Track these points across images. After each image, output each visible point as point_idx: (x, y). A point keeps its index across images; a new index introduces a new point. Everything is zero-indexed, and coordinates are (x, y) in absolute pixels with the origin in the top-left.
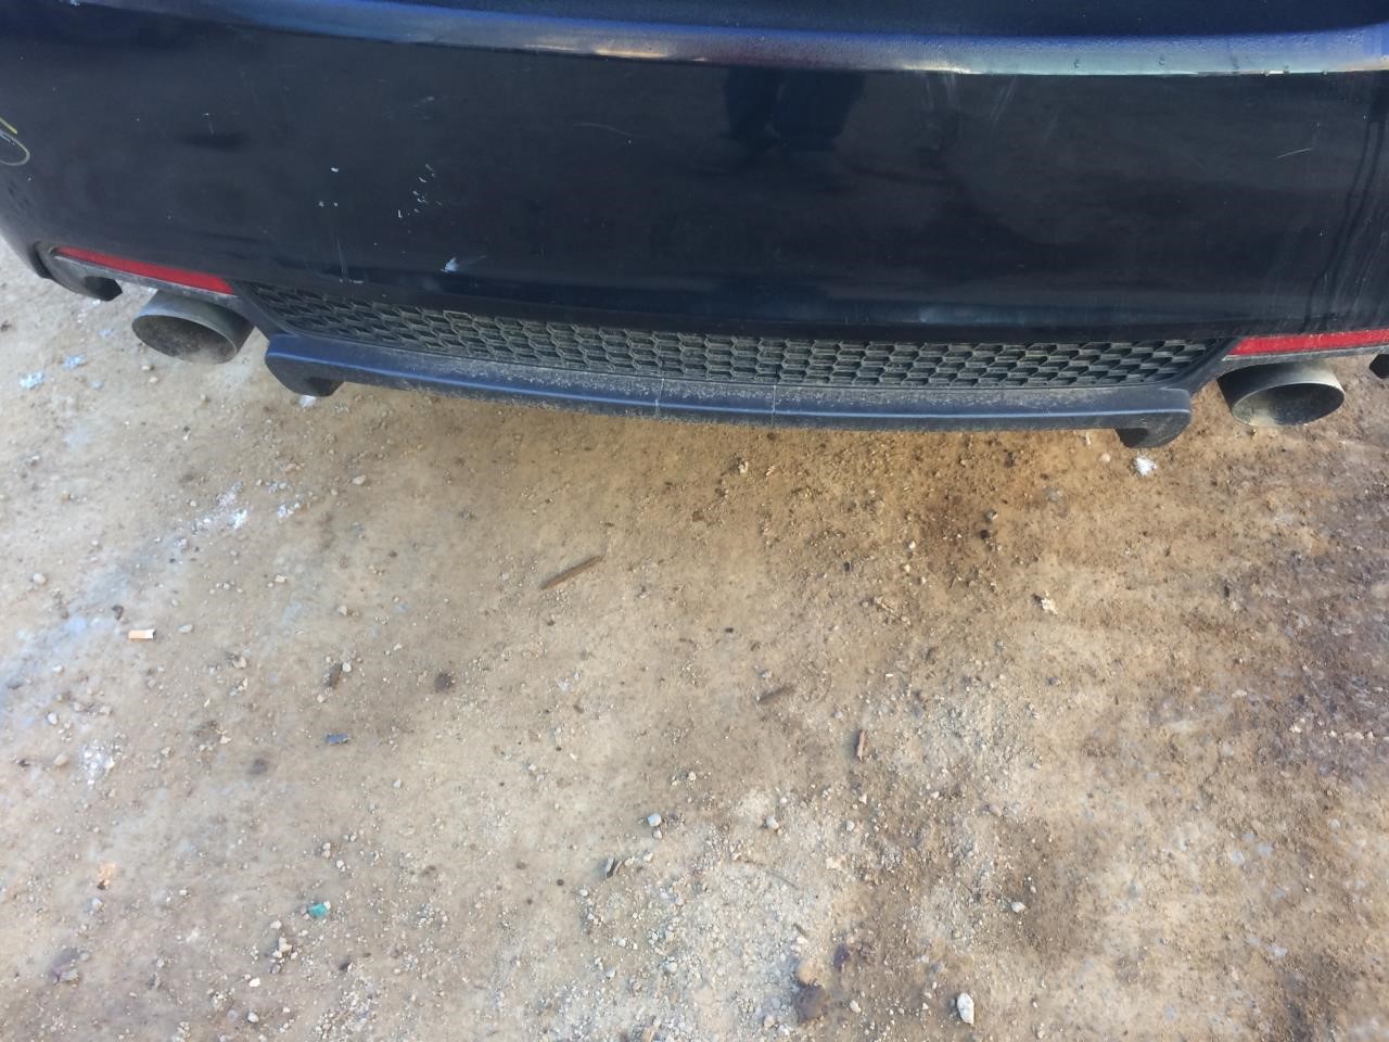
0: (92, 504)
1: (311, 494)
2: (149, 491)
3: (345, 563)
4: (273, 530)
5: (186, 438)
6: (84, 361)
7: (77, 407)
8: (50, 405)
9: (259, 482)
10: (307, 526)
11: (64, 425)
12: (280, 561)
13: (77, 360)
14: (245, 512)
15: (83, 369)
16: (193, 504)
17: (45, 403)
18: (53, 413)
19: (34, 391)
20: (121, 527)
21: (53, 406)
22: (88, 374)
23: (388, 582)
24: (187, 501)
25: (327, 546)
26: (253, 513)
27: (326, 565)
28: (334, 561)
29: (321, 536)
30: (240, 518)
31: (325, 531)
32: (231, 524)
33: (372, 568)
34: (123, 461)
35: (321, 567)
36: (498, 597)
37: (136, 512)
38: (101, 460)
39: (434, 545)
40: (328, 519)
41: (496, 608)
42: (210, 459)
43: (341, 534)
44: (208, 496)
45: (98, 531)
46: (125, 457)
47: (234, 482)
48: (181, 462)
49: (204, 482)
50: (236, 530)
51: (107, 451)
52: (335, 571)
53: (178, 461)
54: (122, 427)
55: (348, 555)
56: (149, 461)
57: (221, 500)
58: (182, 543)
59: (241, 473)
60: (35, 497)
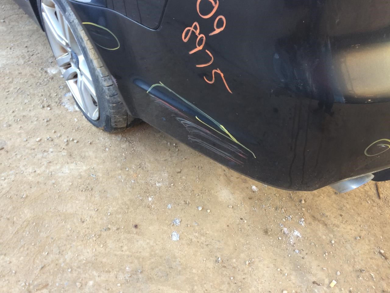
0: (257, 260)
1: (300, 214)
2: (263, 243)
3: (338, 226)
4: (308, 230)
5: (246, 221)
6: (180, 220)
7: (202, 235)
8: (193, 240)
9: (284, 220)
10: (312, 223)
11: (207, 243)
12: (324, 237)
13: (178, 221)
14: (295, 231)
15: (183, 222)
16: (280, 238)
17: (192, 241)
18: (198, 242)
19: (182, 240)
20: (275, 260)
21: (194, 240)
22: (187, 223)
23: (352, 223)
24: (277, 239)
25: (326, 225)
26: (297, 230)
27: (334, 230)
28: (334, 227)
29: (320, 223)
30: (296, 233)
31: (319, 221)
32: (298, 237)
33: (344, 222)
34: (242, 241)
35: (334, 231)
36: (376, 208)
37: (271, 252)
38: (236, 245)
39: (344, 206)
40: (314, 218)
41: (380, 211)
42: (261, 223)
43: (323, 219)
44: (279, 233)
45: (273, 266)
46: (241, 239)
47: (279, 224)
48: (257, 229)
49: (271, 230)
50: (302, 237)
51: (233, 241)
52: (338, 230)
53: (256, 230)
54: (224, 231)
55: (333, 223)
56: (249, 235)
57: (285, 232)
58: (297, 251)
59: (275, 221)
60: (239, 270)
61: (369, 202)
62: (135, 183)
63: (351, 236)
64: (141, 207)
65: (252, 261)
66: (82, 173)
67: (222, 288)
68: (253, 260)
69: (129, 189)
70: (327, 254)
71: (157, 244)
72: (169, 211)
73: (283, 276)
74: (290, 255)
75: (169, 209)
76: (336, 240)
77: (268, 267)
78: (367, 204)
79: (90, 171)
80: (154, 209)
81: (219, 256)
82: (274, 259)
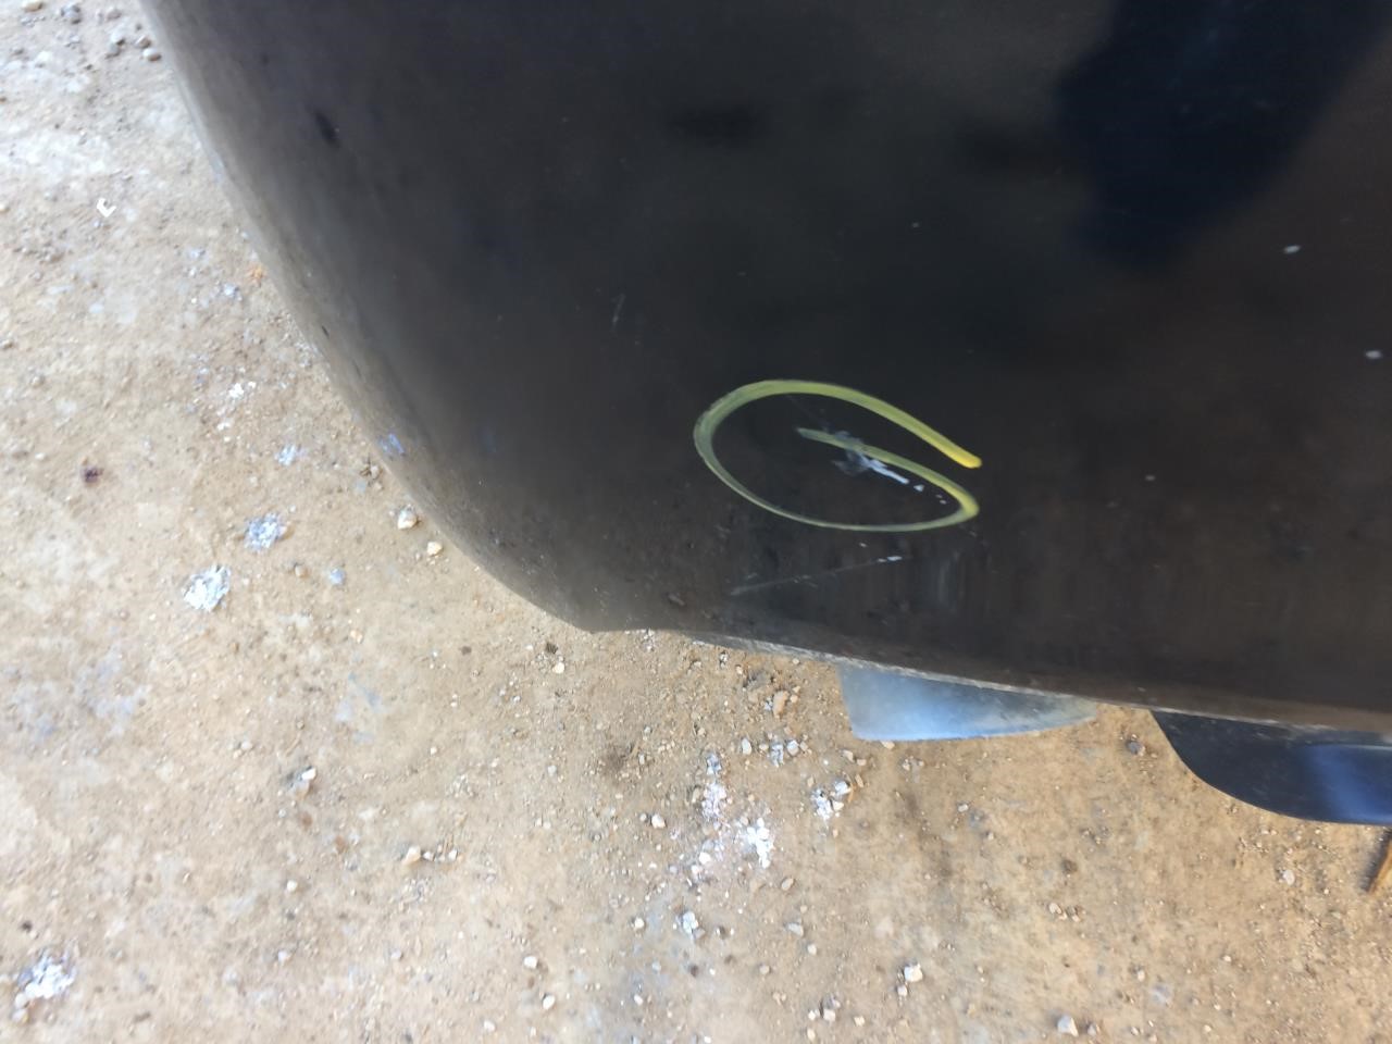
0: (472, 863)
1: (849, 755)
2: (560, 806)
3: (1004, 910)
4: (831, 855)
5: (560, 668)
6: (283, 530)
7: (324, 637)
8: (267, 641)
9: (747, 747)
10: (882, 829)
11: (318, 681)
12: (885, 926)
13: (270, 529)
14: (760, 822)
15: (289, 544)
16: (657, 822)
17: (260, 639)
18: (284, 657)
19: (222, 615)
20: (556, 908)
21: (276, 640)
22: (305, 555)
23: (1101, 936)
24: (643, 817)
25: (945, 872)
26: (774, 821)
27: (970, 918)
28: (977, 905)
29: (921, 849)
30: (760, 838)
31: (922, 836)
32: (752, 857)
33: (1053, 907)
34: (475, 746)
35: (965, 924)
36: (1306, 928)
37: (564, 865)
38: (433, 750)
39: (1124, 828)
40: (910, 807)
41: (1317, 954)
42: (630, 708)
43: (952, 838)
44: (672, 797)
45: (519, 929)
46: (474, 736)
47: (703, 755)
48: (582, 728)
49: (648, 764)
50: (769, 869)
51: (432, 728)
52: (994, 929)
53: (577, 727)
54: (432, 666)
55: (994, 885)
56: (523, 737)
57: (703, 804)
58: (690, 923)
59: (701, 732)
60: (353, 868)
61: (1289, 877)
62: (231, 301)
63: (1042, 993)
64: (174, 408)
65: (442, 858)
66: (74, 185)
67: (217, 904)
68: (452, 855)
69: (191, 318)
70: (830, 1015)
71: (111, 587)
72: (272, 475)
73: (531, 1001)
74: (639, 923)
75: (279, 467)
76: (937, 973)
77: (490, 924)
78: (1266, 883)
79: (108, 187)
80: (219, 437)
81: (320, 760)
82: (551, 902)
